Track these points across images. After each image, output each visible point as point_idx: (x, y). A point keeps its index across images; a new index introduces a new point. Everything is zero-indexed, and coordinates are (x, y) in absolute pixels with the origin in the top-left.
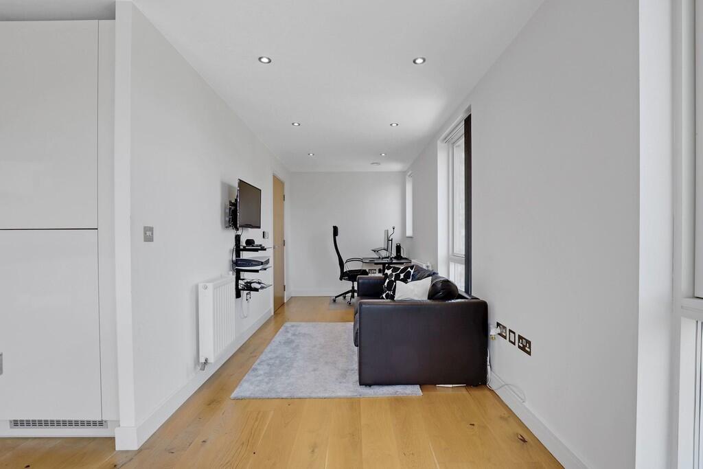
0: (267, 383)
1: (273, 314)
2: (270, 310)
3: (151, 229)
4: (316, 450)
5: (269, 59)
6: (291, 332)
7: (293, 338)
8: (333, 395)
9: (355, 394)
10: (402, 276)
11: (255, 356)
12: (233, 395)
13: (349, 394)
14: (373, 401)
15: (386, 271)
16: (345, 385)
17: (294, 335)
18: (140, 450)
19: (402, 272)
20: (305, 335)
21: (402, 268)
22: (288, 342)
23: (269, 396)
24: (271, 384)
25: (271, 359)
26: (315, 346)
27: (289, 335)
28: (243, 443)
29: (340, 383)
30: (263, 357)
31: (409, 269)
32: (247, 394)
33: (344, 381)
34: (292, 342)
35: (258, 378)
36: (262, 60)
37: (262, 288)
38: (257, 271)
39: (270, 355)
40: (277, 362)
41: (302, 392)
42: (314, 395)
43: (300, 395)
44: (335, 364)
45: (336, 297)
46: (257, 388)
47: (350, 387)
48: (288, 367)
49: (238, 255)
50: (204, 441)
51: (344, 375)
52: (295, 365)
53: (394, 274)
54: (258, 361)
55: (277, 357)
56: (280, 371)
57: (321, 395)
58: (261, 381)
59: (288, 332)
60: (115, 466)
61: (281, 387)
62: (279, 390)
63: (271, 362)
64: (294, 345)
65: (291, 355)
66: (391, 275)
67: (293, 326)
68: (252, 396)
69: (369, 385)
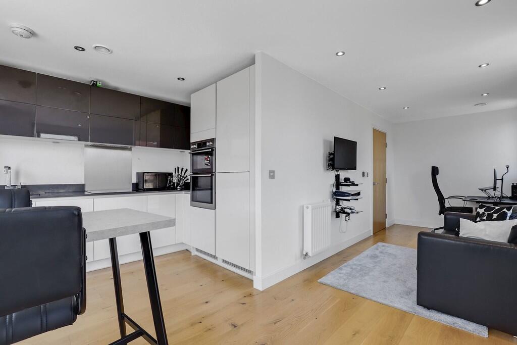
0: (345, 280)
1: (372, 234)
2: (370, 231)
3: (273, 172)
4: (357, 335)
5: (342, 52)
6: (380, 250)
7: (379, 254)
8: (391, 304)
9: (411, 310)
10: (495, 216)
11: (345, 261)
12: (319, 280)
13: (405, 309)
14: (426, 322)
15: (479, 210)
16: (405, 300)
17: (381, 252)
18: (263, 292)
19: (495, 212)
20: (390, 254)
21: (497, 208)
22: (374, 257)
23: (342, 288)
24: (346, 281)
25: (355, 265)
26: (395, 265)
27: (377, 252)
28: (312, 310)
29: (402, 297)
30: (350, 262)
31: (505, 210)
32: (328, 282)
33: (407, 297)
34: (377, 257)
35: (340, 275)
36: (339, 54)
37: (352, 212)
38: (349, 200)
39: (355, 262)
40: (359, 268)
41: (367, 294)
42: (374, 299)
43: (364, 295)
44: (405, 282)
45: (435, 229)
46: (336, 281)
47: (408, 303)
48: (365, 273)
49: (338, 188)
50: (293, 300)
51: (408, 293)
52: (371, 274)
53: (486, 213)
54: (345, 264)
55: (360, 265)
56: (358, 275)
57: (380, 300)
58: (341, 277)
59: (377, 249)
60: (251, 294)
61: (353, 286)
62: (350, 287)
63: (354, 267)
64: (378, 259)
65: (371, 266)
66: (483, 214)
67: (383, 246)
68: (331, 284)
69: (429, 308)
